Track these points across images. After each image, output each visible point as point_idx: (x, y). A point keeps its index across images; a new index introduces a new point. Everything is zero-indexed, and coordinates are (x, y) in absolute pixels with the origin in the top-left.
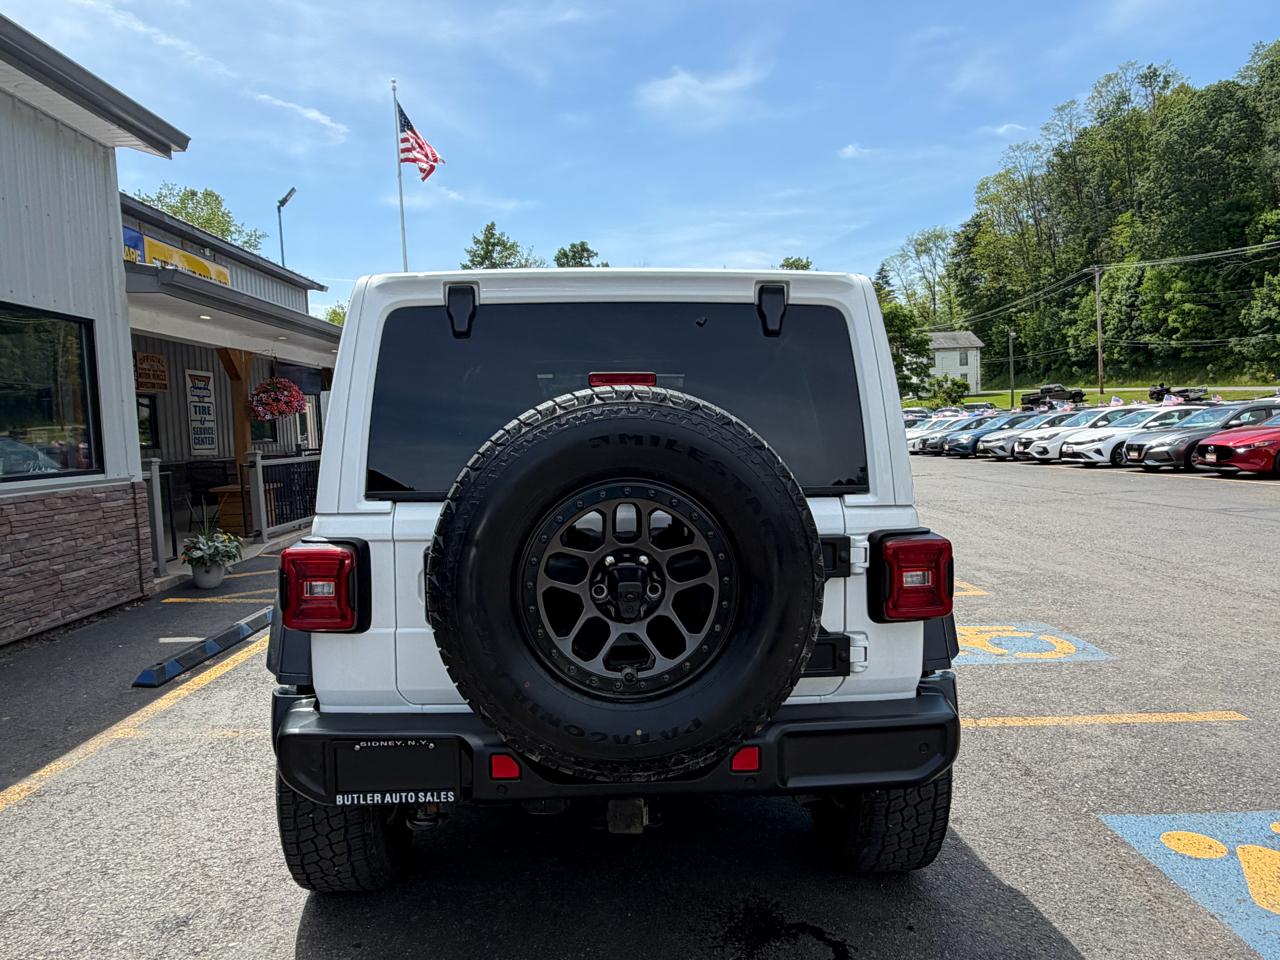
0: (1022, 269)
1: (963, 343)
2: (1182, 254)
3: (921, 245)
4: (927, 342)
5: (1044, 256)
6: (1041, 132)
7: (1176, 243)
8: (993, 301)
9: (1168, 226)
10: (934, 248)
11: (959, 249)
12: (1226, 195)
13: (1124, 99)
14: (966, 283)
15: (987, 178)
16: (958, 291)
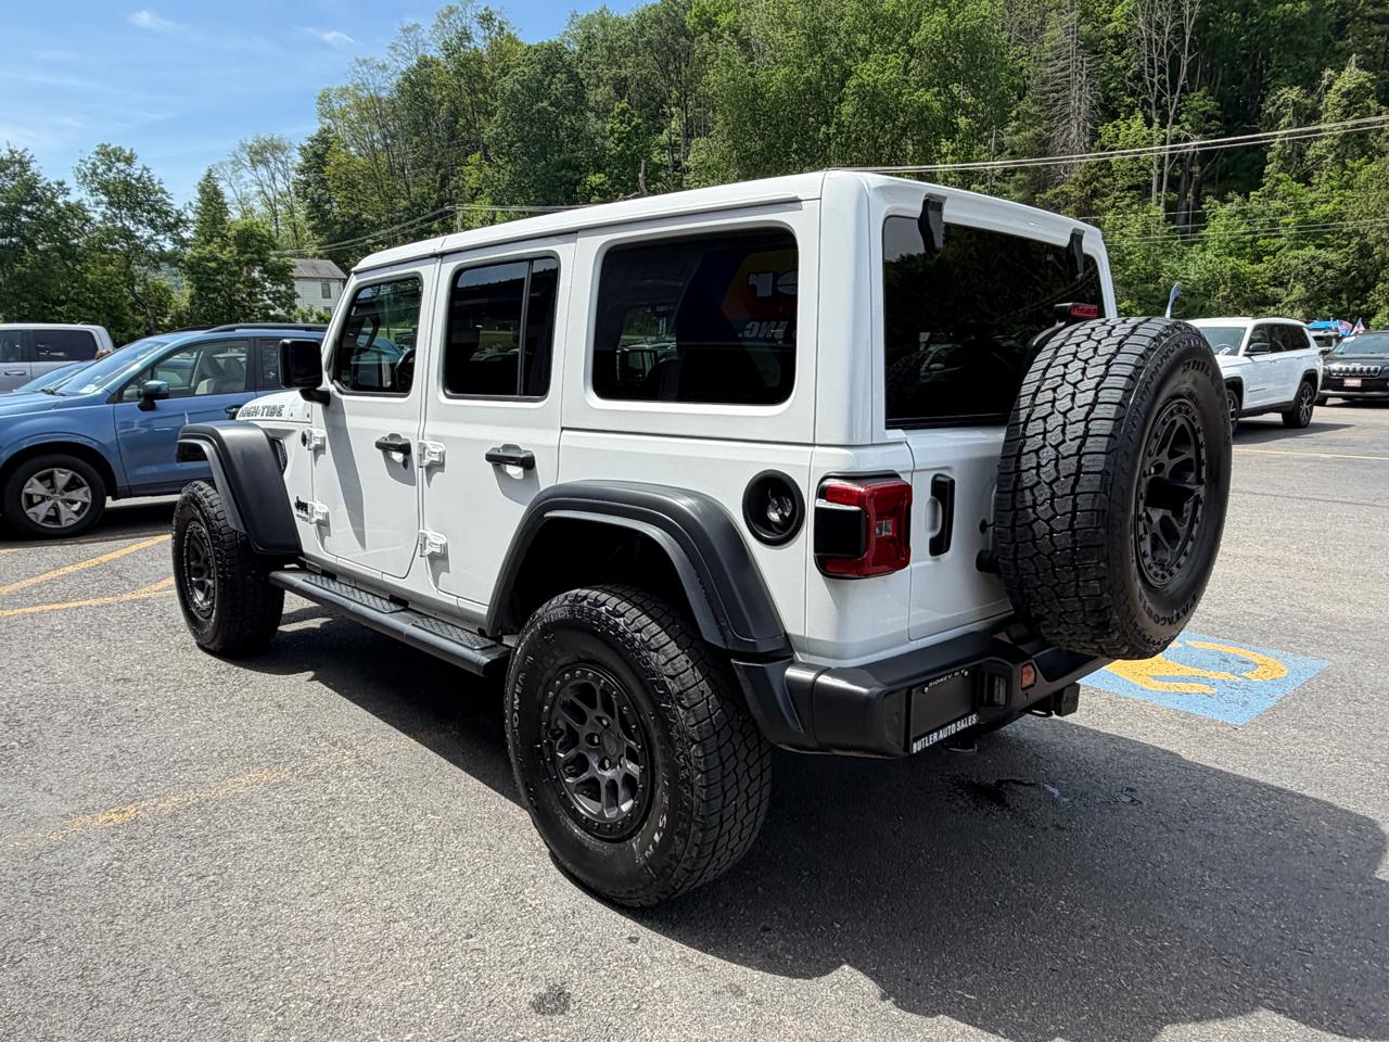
0: (376, 198)
1: (324, 273)
2: (527, 204)
3: (256, 153)
4: (290, 268)
5: (398, 187)
6: (387, 50)
7: (522, 191)
8: (347, 230)
9: (515, 174)
10: (272, 159)
11: (307, 165)
12: (560, 151)
13: (465, 36)
14: (317, 208)
15: (329, 89)
16: (309, 213)
